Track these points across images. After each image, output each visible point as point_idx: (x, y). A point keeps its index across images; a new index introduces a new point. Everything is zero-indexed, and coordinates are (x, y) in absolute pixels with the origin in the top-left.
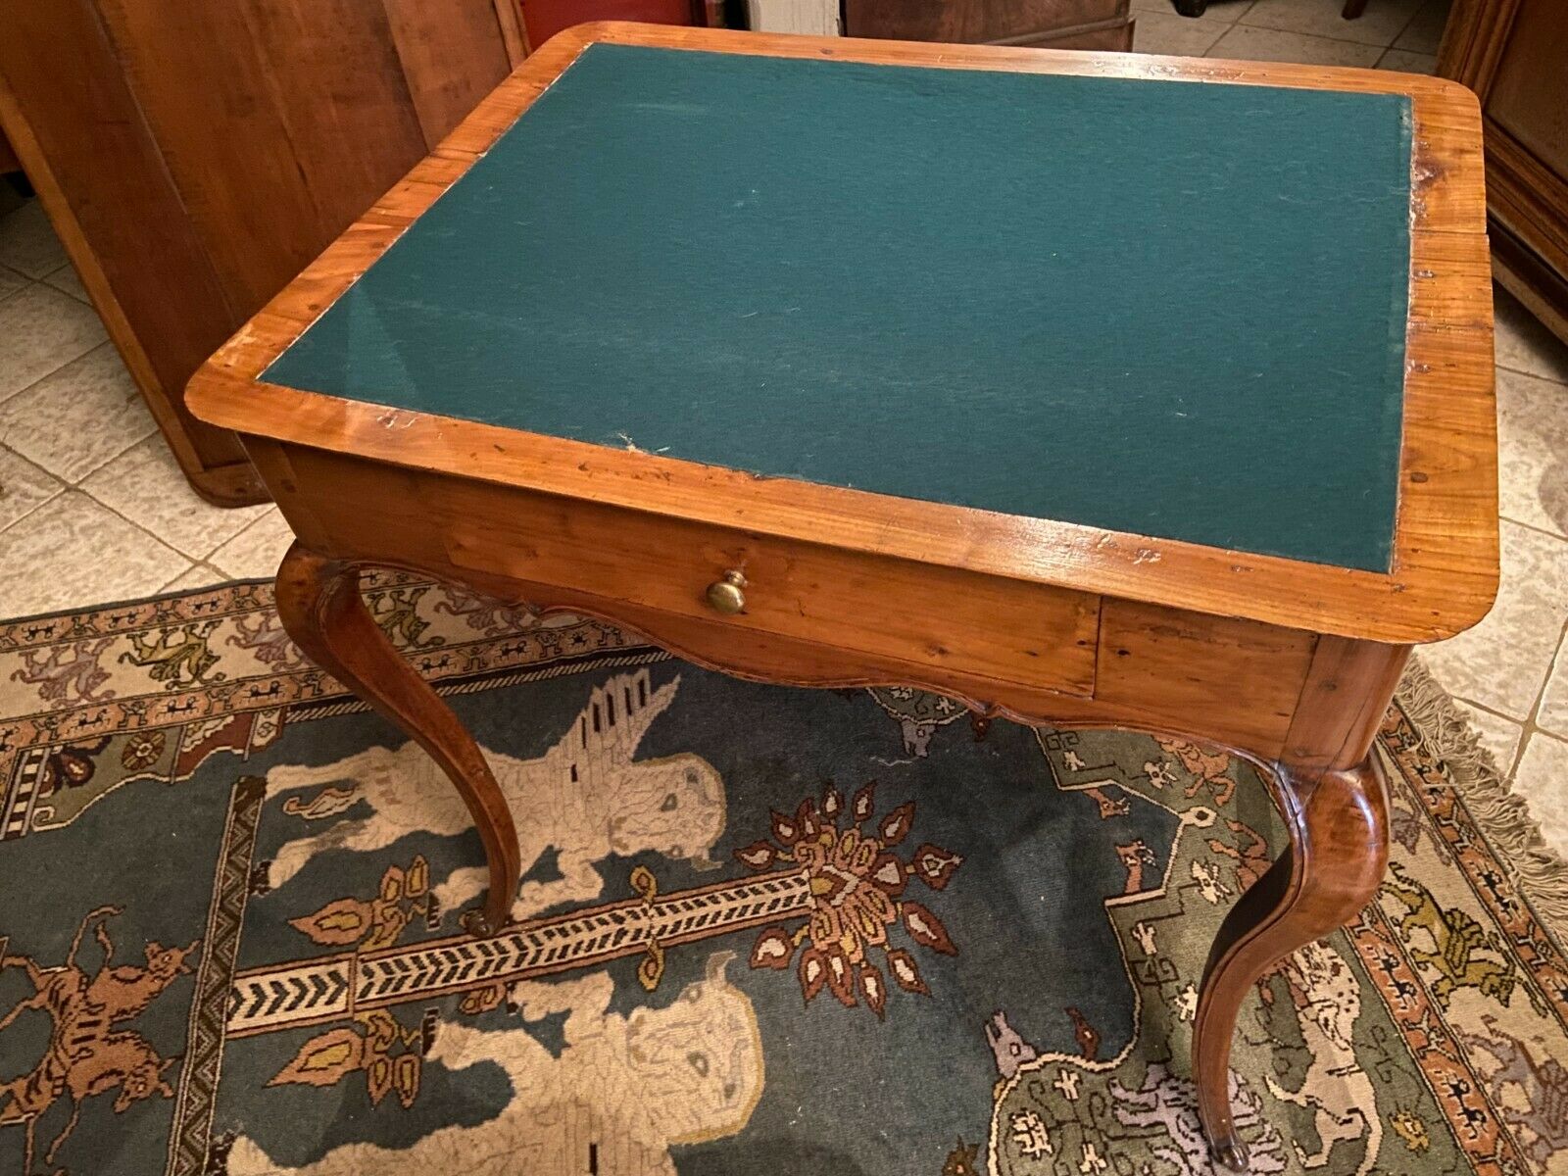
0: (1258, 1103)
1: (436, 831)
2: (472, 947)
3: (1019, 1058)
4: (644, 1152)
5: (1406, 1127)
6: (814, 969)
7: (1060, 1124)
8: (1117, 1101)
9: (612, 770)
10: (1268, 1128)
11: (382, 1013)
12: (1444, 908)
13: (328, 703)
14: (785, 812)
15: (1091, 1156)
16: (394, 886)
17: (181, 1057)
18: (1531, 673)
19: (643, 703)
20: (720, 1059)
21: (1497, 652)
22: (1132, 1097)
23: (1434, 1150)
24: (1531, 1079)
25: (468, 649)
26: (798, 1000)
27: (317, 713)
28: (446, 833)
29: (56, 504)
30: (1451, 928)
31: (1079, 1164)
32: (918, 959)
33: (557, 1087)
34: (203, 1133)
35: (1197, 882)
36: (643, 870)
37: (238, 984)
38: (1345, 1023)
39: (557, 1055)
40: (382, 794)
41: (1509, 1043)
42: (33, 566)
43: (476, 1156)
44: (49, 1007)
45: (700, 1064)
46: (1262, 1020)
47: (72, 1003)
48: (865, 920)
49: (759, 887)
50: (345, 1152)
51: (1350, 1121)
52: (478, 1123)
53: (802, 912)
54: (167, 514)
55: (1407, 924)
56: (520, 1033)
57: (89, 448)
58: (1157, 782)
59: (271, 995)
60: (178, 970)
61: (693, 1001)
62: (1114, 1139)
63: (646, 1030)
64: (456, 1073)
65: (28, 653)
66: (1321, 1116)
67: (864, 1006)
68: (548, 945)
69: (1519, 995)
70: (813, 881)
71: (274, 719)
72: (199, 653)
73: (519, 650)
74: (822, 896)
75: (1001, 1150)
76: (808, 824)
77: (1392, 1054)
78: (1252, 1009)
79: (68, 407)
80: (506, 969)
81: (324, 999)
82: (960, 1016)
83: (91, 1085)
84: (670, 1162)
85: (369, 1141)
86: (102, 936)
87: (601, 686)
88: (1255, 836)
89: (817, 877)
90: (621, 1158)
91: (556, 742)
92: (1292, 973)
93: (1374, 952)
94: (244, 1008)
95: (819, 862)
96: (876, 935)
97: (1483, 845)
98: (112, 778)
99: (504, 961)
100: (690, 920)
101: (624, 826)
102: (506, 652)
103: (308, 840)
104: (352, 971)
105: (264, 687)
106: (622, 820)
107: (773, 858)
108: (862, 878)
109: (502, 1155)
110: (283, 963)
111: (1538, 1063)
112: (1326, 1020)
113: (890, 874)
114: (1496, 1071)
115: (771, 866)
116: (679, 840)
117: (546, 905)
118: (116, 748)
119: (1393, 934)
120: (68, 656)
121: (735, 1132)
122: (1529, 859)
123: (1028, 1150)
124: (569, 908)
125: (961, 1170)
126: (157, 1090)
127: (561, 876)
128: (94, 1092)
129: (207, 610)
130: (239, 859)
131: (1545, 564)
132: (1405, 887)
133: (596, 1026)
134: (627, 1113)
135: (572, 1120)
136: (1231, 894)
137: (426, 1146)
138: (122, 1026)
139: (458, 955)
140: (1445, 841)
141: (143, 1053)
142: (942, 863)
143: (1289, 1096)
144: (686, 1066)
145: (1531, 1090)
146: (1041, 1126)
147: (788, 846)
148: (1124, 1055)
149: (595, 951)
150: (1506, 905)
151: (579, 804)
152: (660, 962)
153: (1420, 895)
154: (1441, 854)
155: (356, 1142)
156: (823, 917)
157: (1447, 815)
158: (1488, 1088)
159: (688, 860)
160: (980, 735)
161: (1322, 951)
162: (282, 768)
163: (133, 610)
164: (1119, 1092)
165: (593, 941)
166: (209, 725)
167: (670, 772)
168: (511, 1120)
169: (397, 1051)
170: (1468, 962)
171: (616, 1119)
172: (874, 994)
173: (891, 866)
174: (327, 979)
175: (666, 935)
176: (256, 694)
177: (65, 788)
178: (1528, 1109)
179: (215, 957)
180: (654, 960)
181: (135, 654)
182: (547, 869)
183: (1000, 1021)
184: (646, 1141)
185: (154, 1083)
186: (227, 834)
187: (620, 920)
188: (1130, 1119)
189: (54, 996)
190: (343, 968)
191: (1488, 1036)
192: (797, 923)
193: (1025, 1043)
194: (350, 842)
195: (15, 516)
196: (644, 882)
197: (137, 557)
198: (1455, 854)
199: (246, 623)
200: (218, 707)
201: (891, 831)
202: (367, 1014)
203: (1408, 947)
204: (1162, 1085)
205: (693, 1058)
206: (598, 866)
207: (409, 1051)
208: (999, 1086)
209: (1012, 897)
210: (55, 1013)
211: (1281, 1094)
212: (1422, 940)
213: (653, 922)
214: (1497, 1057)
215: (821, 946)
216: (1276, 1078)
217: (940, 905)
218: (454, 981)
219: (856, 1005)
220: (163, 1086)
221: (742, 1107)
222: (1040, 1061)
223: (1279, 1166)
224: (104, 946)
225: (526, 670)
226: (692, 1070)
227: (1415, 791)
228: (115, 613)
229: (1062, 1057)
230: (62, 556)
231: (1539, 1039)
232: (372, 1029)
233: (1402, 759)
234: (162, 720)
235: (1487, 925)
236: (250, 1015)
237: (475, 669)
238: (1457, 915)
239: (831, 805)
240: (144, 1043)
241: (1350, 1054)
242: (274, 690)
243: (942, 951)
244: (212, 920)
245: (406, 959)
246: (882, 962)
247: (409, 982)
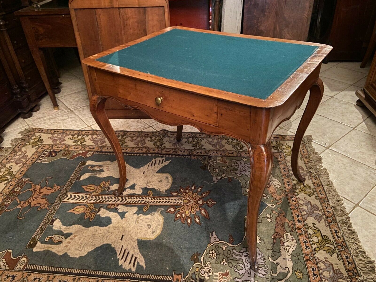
0: (265, 261)
1: (114, 177)
2: (113, 197)
3: (215, 240)
4: (132, 238)
5: (298, 274)
6: (178, 215)
7: (219, 254)
8: (234, 253)
9: (151, 173)
10: (266, 266)
11: (92, 204)
12: (323, 234)
13: (103, 152)
14: (183, 187)
15: (224, 261)
16: (103, 184)
17: (53, 204)
18: (361, 195)
19: (162, 163)
20: (154, 227)
21: (354, 189)
22: (237, 253)
23: (303, 280)
24: (332, 271)
25: (132, 148)
26: (173, 220)
27: (100, 153)
28: (116, 177)
29: (67, 113)
30: (323, 239)
31: (221, 262)
32: (201, 218)
33: (120, 224)
34: (51, 217)
35: (267, 217)
36: (151, 191)
37: (68, 194)
38: (291, 251)
39: (122, 219)
40: (107, 169)
41: (329, 263)
42: (59, 121)
43: (100, 232)
44: (33, 191)
45: (149, 226)
46: (272, 246)
47: (37, 191)
48: (192, 209)
49: (173, 199)
50: (76, 226)
51: (285, 269)
52: (103, 227)
53: (180, 205)
54: (86, 118)
55: (313, 235)
56: (116, 213)
57: (77, 105)
58: (265, 198)
59: (73, 197)
60: (58, 190)
61: (152, 215)
62: (230, 259)
63: (141, 218)
64: (102, 217)
65: (53, 135)
66: (279, 267)
67: (186, 224)
68: (128, 200)
69: (335, 255)
70: (184, 200)
71: (92, 153)
72: (83, 140)
73: (142, 150)
74: (185, 203)
75: (205, 256)
76: (187, 190)
77: (300, 259)
78: (270, 243)
79: (76, 98)
80: (118, 202)
81: (83, 200)
82: (206, 230)
83: (35, 205)
84: (137, 241)
85: (81, 225)
86: (47, 181)
87: (155, 159)
88: (283, 212)
89: (186, 200)
90: (127, 239)
91: (142, 166)
92: (282, 238)
93: (303, 239)
94: (67, 198)
95: (186, 197)
96: (194, 212)
97: (337, 224)
98: (59, 156)
99: (118, 201)
100: (157, 202)
101: (150, 183)
102: (139, 150)
103: (90, 174)
104: (89, 197)
105: (92, 147)
106: (150, 182)
107: (178, 195)
108: (195, 202)
109: (105, 233)
110: (78, 192)
111: (335, 269)
112: (287, 249)
113: (201, 202)
114: (324, 268)
115: (176, 196)
116: (160, 188)
117: (130, 193)
118: (62, 152)
119: (308, 237)
120: (59, 136)
121: (152, 240)
122: (347, 230)
123: (211, 257)
124: (134, 195)
125: (195, 257)
126: (46, 208)
127: (135, 189)
128: (35, 206)
129: (87, 133)
130: (76, 174)
131: (372, 175)
132: (315, 228)
133: (131, 216)
134: (132, 231)
135: (120, 230)
136: (274, 221)
137: (91, 228)
138: (44, 196)
139: (110, 198)
140: (328, 222)
141: (46, 202)
142: (212, 202)
143: (273, 261)
144: (146, 226)
145: (331, 274)
146: (215, 253)
147: (182, 193)
148: (238, 245)
149: (136, 203)
150: (338, 237)
151: (143, 178)
152: (148, 207)
153: (318, 231)
154: (326, 224)
155: (79, 225)
156: (184, 207)
157: (330, 217)
158: (321, 271)
159: (161, 192)
160: (229, 182)
161: (291, 236)
162: (90, 161)
163: (74, 131)
164: (235, 251)
165: (136, 201)
166: (80, 152)
167: (162, 176)
168: (109, 228)
169: (92, 211)
170: (325, 246)
171: (129, 232)
172: (189, 222)
173: (202, 201)
174: (84, 197)
175: (151, 203)
176: (90, 148)
177: (50, 157)
178: (329, 277)
179: (66, 189)
180: (147, 207)
181: (72, 138)
182: (133, 187)
183: (214, 233)
184: (133, 237)
185: (46, 207)
186: (76, 170)
187: (143, 198)
188: (235, 257)
189: (34, 189)
190: (88, 196)
191: (324, 261)
192: (178, 207)
193: (218, 238)
194: (98, 175)
195: (59, 113)
196: (150, 193)
197: (78, 123)
198: (329, 225)
199: (93, 137)
200: (83, 149)
201: (203, 195)
202: (89, 204)
203: (311, 240)
204: (245, 252)
205: (148, 225)
206: (142, 189)
207: (94, 212)
208: (209, 244)
209: (225, 211)
210: (33, 192)
211: (271, 260)
212: (315, 239)
213: (149, 200)
214: (325, 265)
215: (182, 212)
216: (271, 257)
217: (209, 210)
218: (108, 202)
219: (185, 223)
220: (48, 208)
221: (155, 236)
222: (220, 242)
223: (266, 273)
224: (47, 183)
225: (141, 154)
226: (147, 227)
227: (324, 211)
228: (71, 131)
229: (225, 242)
230: (65, 121)
231: (336, 264)
232: (89, 207)
233: (323, 204)
234: (72, 149)
235: (332, 240)
236: (68, 199)
237: (132, 152)
238: (326, 237)
239: (193, 188)
240: (47, 200)
241: (290, 257)
242: (94, 148)
243: (207, 218)
244: (67, 183)
245: (100, 197)
246: (193, 217)
247: (99, 200)
